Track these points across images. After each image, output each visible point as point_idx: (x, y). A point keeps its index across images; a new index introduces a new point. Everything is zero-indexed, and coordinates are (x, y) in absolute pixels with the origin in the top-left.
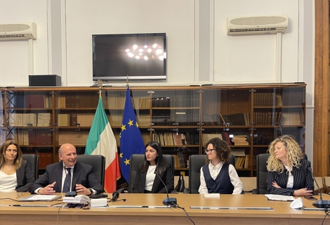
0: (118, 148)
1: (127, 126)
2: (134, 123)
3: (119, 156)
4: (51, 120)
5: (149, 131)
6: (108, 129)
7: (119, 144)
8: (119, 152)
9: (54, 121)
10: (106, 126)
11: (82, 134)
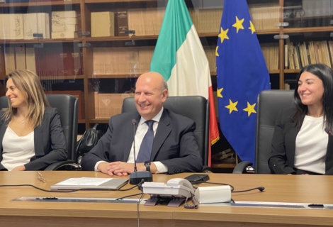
0: (214, 78)
1: (232, 32)
2: (246, 24)
3: (215, 95)
4: (78, 25)
5: (278, 41)
6: (192, 40)
7: (215, 70)
8: (214, 88)
9: (84, 26)
10: (189, 34)
11: (138, 51)
